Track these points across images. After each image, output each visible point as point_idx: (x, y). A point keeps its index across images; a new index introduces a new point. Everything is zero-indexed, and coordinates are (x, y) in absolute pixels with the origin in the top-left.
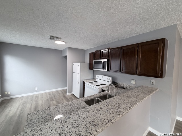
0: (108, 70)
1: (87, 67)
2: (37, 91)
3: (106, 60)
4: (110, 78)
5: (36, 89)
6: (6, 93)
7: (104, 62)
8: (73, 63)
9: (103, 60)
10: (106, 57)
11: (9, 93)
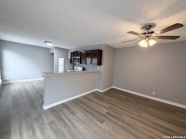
0: (80, 63)
1: (69, 61)
2: (29, 78)
3: (79, 57)
4: (82, 68)
5: (28, 77)
6: (4, 79)
7: (78, 58)
8: (59, 59)
9: (77, 57)
10: (80, 56)
11: (7, 79)
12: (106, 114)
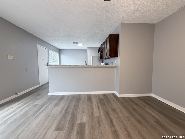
12: (77, 124)
